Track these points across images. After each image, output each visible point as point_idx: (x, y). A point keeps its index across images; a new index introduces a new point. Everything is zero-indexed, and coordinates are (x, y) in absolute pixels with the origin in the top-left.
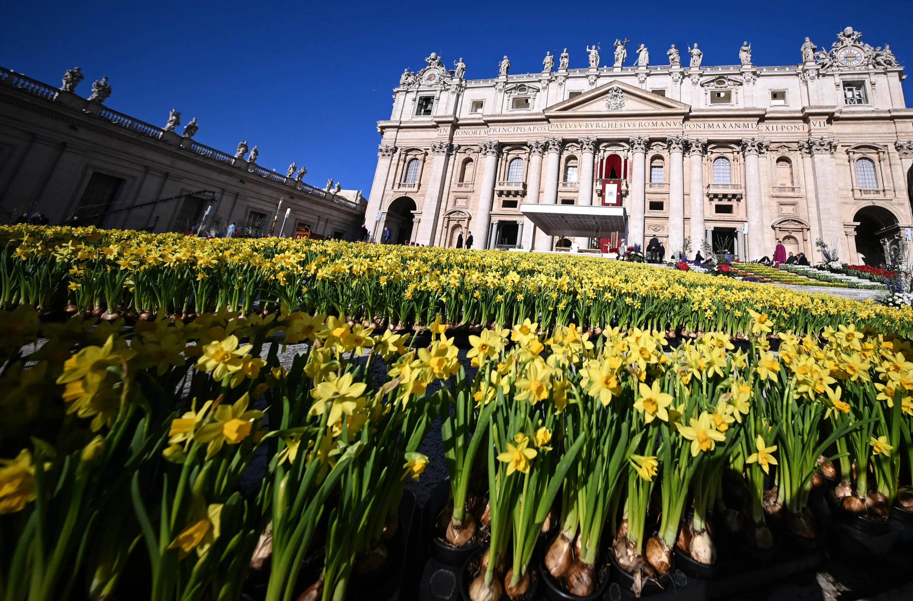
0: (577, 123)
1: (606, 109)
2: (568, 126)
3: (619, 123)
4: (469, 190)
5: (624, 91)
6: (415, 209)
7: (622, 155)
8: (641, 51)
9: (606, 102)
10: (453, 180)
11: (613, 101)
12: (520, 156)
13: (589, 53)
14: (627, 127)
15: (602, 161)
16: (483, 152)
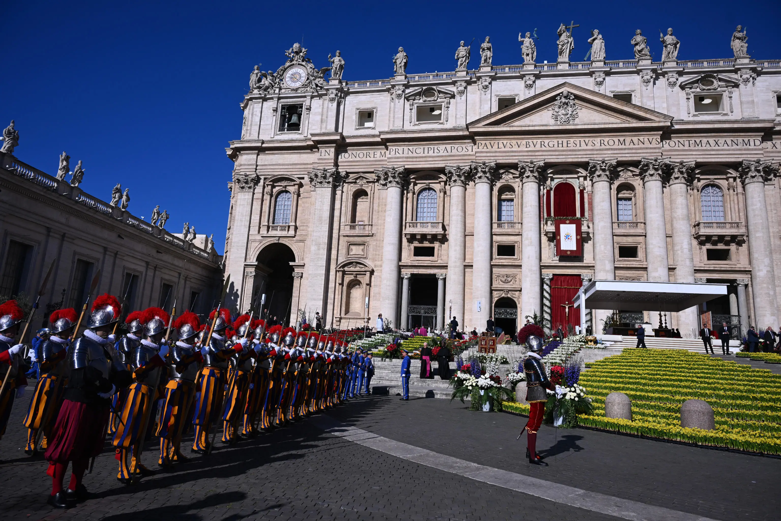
0: (514, 142)
1: (552, 122)
2: (501, 145)
3: (572, 140)
4: (366, 233)
5: (577, 97)
6: (294, 260)
7: (576, 183)
8: (594, 40)
9: (551, 112)
10: (343, 220)
11: (562, 111)
12: (432, 186)
13: (522, 43)
14: (584, 146)
15: (548, 192)
16: (382, 182)
